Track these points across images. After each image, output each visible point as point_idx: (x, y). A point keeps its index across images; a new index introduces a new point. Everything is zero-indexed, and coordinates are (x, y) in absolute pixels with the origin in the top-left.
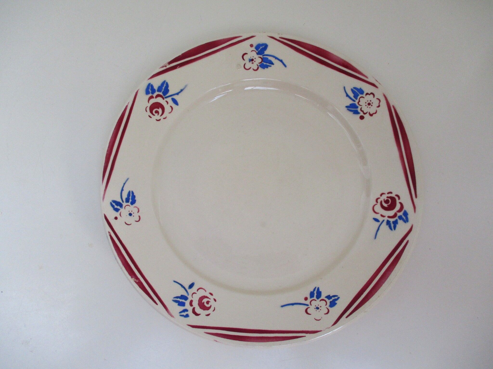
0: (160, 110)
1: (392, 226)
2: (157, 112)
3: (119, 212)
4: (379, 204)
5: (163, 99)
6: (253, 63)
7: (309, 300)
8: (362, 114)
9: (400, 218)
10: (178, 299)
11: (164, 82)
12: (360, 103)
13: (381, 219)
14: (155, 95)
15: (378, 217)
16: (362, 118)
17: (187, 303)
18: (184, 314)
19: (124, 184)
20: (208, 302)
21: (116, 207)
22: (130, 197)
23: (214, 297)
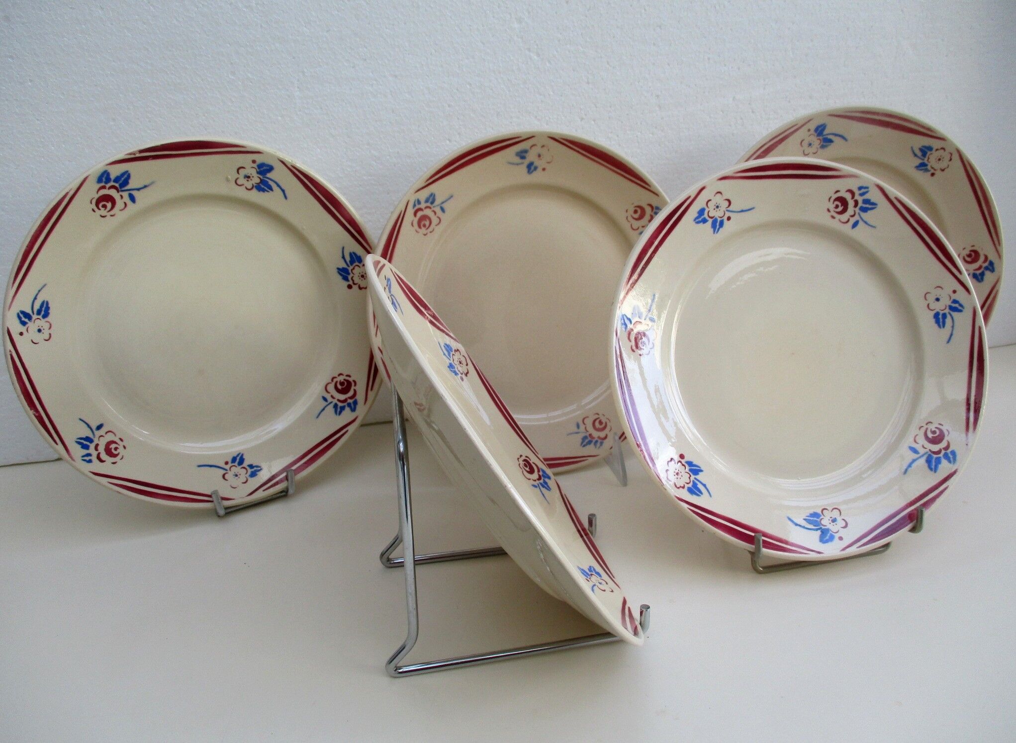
0: (109, 205)
1: (338, 410)
2: (105, 206)
3: (27, 326)
4: (333, 384)
5: (118, 192)
6: (248, 181)
7: (230, 464)
8: (351, 283)
9: (349, 405)
10: (82, 441)
11: (127, 172)
12: (353, 271)
13: (330, 399)
14: (108, 186)
15: (328, 397)
16: (350, 287)
17: (92, 446)
18: (87, 458)
19: (39, 291)
20: (116, 449)
21: (23, 319)
22: (43, 309)
23: (124, 443)
